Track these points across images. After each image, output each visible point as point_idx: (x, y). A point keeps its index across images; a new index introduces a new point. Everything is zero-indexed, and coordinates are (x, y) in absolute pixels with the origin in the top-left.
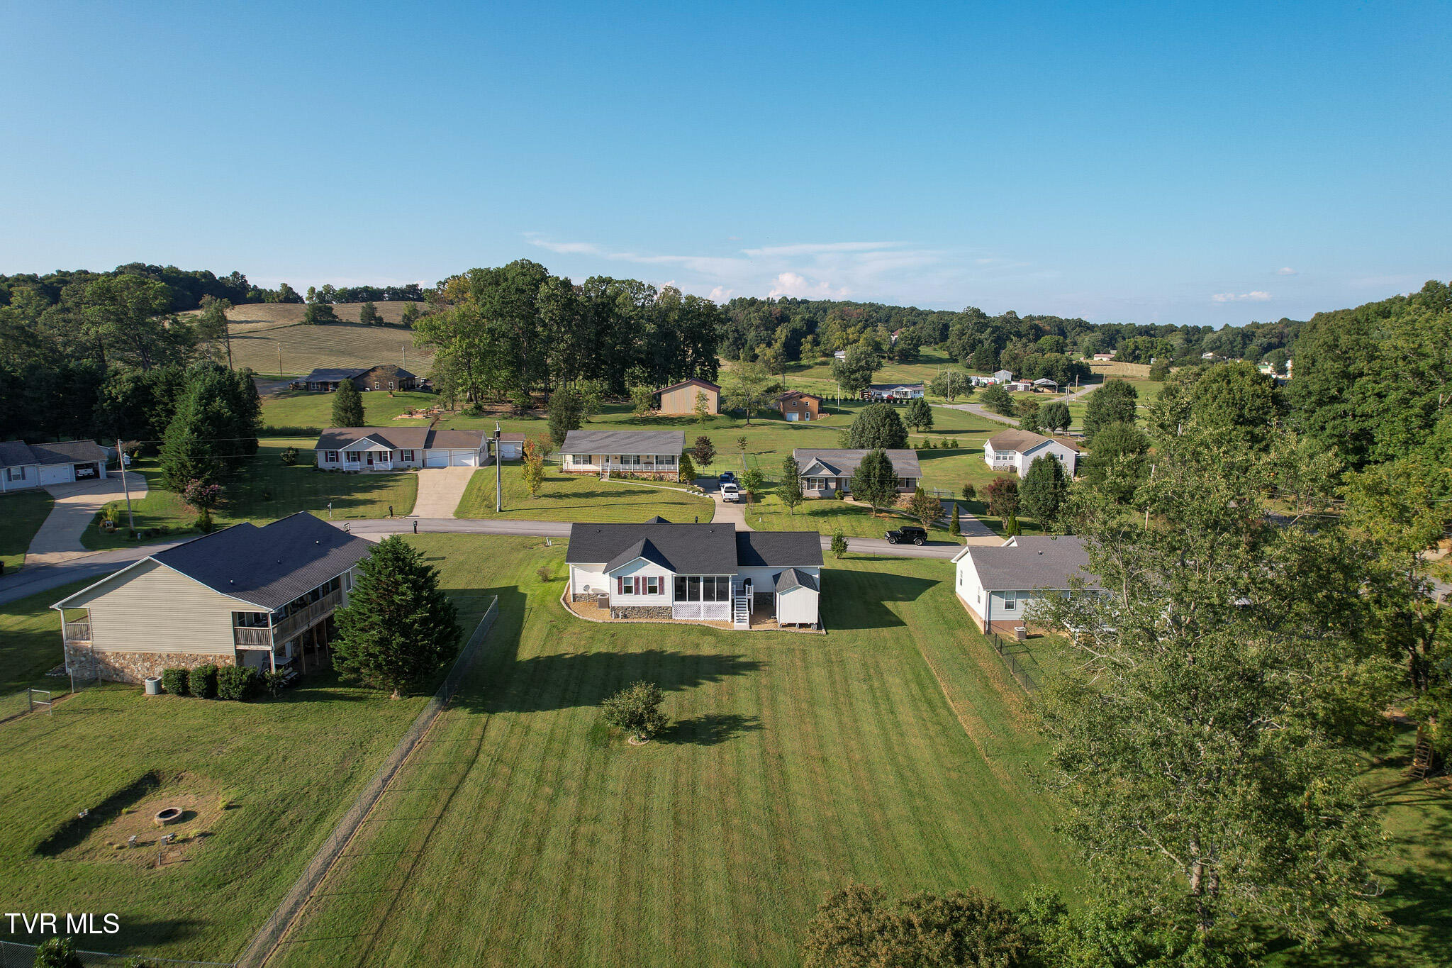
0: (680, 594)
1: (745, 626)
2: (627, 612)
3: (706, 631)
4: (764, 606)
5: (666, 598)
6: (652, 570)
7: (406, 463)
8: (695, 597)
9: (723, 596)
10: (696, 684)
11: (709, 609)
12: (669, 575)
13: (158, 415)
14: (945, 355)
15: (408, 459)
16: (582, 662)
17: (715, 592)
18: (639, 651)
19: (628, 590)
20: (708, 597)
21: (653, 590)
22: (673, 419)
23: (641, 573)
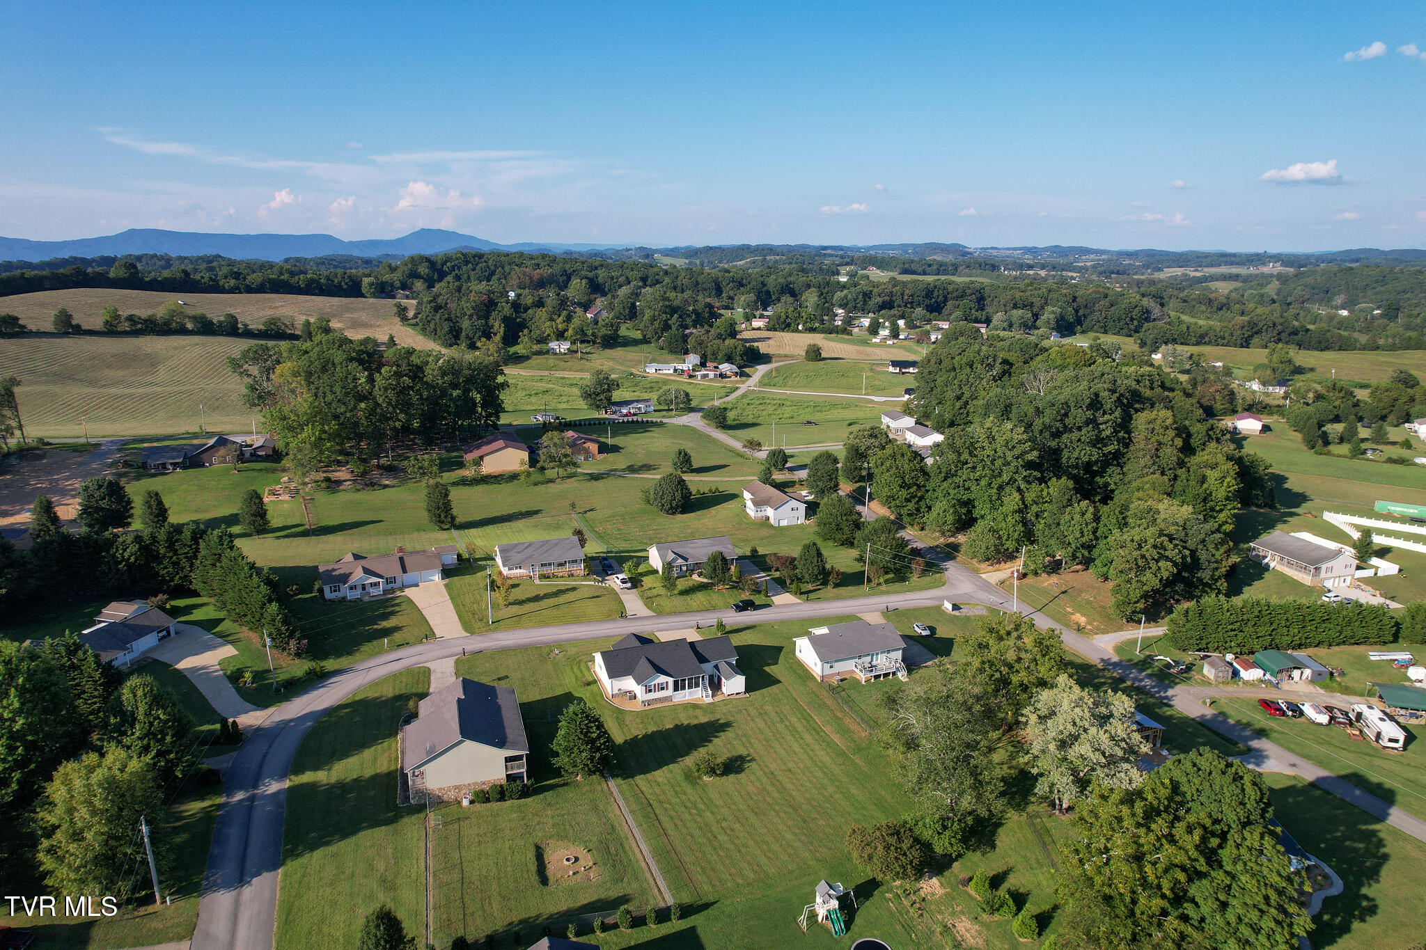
0: (676, 689)
1: (710, 700)
2: (649, 702)
3: (695, 706)
4: (715, 685)
5: (669, 692)
6: (662, 679)
7: (390, 586)
8: (683, 688)
9: (697, 685)
10: (710, 741)
11: (690, 693)
12: (671, 680)
13: (166, 568)
14: (638, 335)
15: (391, 582)
16: (650, 738)
17: (694, 684)
18: (671, 726)
19: (650, 691)
20: (690, 687)
21: (663, 689)
22: (495, 477)
23: (656, 682)
